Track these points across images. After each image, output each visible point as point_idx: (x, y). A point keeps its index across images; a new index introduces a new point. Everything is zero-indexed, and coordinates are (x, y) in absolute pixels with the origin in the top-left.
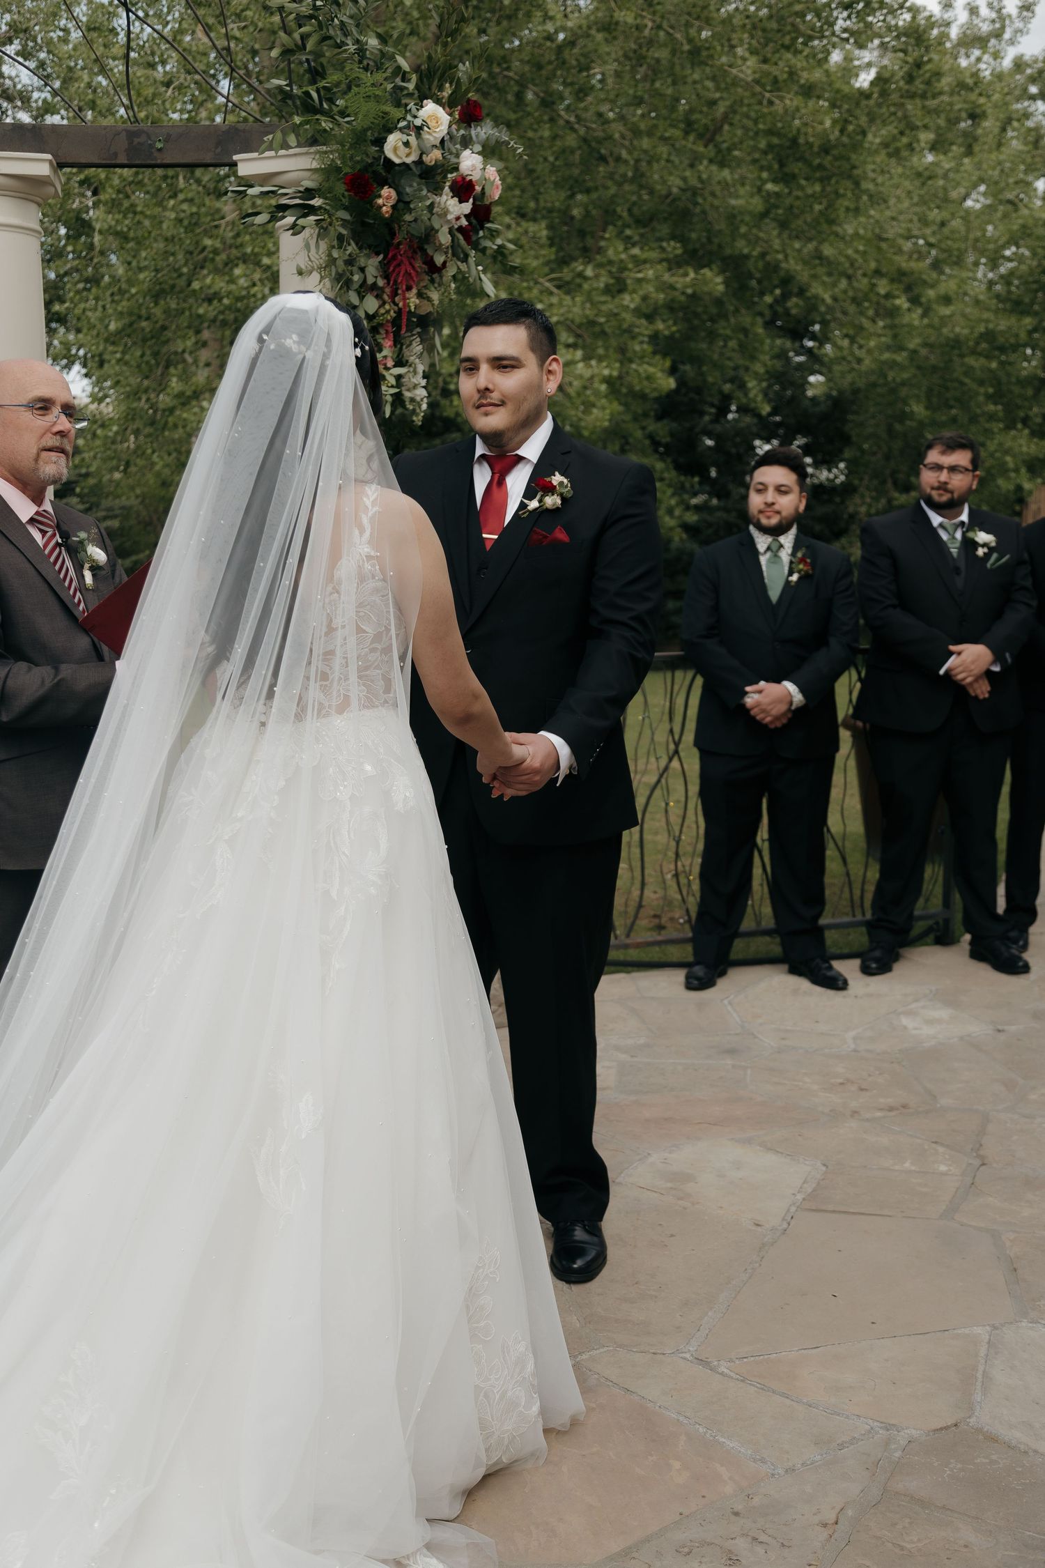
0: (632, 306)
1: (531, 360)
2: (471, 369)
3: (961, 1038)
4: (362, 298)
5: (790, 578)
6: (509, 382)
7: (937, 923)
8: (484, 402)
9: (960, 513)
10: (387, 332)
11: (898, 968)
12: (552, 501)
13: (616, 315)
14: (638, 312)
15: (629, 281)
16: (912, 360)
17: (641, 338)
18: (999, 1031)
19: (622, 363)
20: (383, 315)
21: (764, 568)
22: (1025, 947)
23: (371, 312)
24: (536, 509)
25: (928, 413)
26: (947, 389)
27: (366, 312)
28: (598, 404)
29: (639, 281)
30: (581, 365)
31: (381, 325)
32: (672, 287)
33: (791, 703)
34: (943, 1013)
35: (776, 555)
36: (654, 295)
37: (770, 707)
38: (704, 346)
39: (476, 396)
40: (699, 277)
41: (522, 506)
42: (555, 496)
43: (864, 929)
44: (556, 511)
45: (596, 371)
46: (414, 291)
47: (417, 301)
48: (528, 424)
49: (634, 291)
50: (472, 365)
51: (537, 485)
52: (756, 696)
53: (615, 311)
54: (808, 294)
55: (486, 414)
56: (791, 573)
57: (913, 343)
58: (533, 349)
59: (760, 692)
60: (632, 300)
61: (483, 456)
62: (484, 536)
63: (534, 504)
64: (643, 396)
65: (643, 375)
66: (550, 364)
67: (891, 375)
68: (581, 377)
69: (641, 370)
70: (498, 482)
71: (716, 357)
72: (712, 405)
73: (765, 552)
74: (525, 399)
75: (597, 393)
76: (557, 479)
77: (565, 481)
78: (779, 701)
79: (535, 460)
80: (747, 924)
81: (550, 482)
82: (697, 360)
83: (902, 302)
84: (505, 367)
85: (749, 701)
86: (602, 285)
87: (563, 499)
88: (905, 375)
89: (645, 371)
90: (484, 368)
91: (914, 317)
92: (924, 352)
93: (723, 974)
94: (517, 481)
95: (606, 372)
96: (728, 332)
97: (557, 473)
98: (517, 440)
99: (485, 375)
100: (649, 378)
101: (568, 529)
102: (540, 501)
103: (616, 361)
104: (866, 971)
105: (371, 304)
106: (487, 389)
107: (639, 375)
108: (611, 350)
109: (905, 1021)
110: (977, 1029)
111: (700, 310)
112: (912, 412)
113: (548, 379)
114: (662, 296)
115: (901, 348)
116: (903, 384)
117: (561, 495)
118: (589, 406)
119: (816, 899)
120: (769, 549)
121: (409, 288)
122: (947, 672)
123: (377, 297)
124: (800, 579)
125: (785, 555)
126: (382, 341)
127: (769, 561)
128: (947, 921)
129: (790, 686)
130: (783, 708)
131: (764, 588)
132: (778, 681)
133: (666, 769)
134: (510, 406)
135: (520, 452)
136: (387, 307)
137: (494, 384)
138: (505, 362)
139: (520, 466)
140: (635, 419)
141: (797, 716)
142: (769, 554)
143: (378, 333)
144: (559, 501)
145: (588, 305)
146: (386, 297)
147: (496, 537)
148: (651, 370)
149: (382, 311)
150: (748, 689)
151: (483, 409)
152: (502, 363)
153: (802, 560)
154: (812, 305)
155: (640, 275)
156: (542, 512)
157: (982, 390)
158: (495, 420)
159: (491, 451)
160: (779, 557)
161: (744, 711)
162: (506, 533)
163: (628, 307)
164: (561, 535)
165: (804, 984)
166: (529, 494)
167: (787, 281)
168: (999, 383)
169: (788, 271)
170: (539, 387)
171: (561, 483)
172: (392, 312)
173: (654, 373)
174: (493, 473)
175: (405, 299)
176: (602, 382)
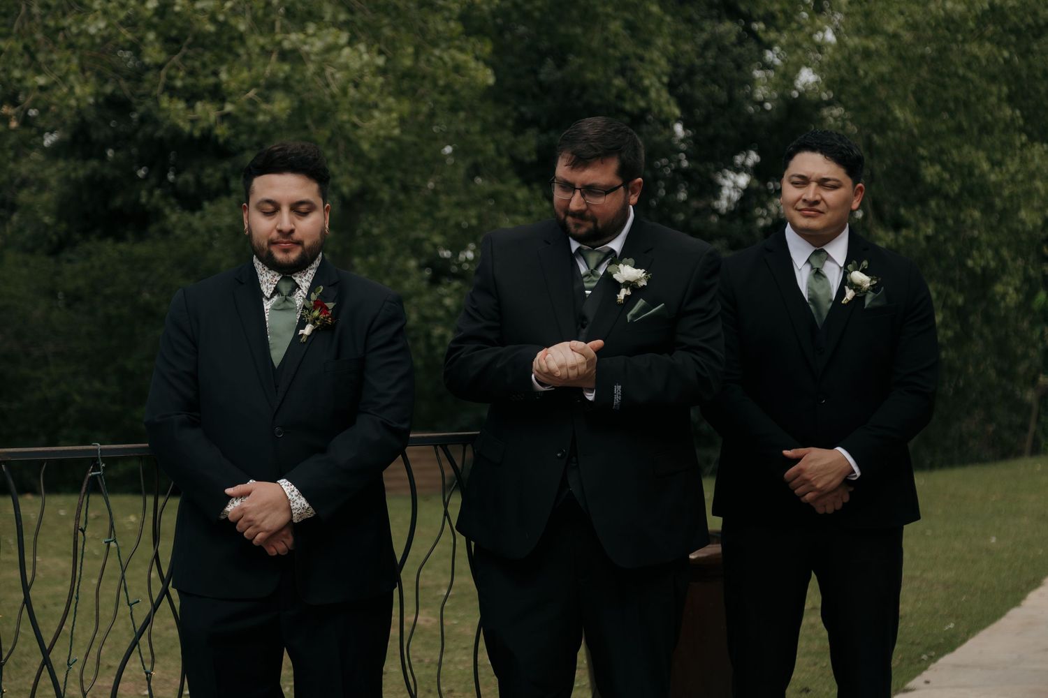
5: (301, 332)
16: (891, 48)
19: (418, 48)
25: (918, 120)
26: (944, 87)
28: (382, 105)
30: (347, 51)
33: (290, 511)
37: (260, 517)
52: (240, 501)
56: (302, 323)
59: (247, 495)
65: (450, 64)
68: (346, 67)
69: (446, 57)
73: (272, 296)
75: (371, 89)
78: (272, 507)
85: (231, 508)
89: (453, 59)
92: (907, 36)
100: (459, 69)
107: (445, 63)
112: (896, 119)
115: (873, 31)
118: (365, 108)
120: (275, 291)
129: (286, 486)
142: (276, 298)
150: (230, 490)
153: (318, 305)
173: (465, 62)
176: (374, 74)
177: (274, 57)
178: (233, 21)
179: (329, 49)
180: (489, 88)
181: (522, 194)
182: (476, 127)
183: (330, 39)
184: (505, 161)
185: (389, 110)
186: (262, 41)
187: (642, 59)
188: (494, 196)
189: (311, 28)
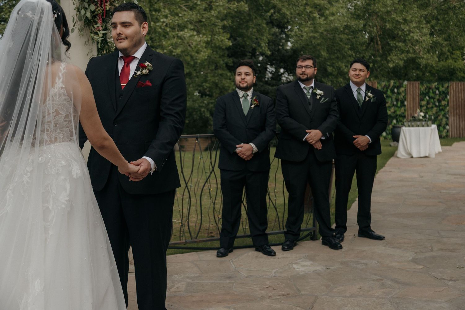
0: (215, 15)
1: (136, 24)
2: (115, 27)
3: (314, 271)
4: (89, 5)
5: (251, 107)
6: (129, 31)
7: (311, 232)
8: (120, 38)
9: (311, 83)
10: (99, 18)
11: (295, 248)
12: (145, 71)
13: (209, 18)
14: (217, 17)
15: (213, 6)
16: (321, 36)
17: (218, 27)
18: (328, 269)
19: (211, 36)
20: (97, 11)
21: (242, 103)
22: (342, 240)
23: (93, 10)
24: (140, 74)
25: (328, 55)
26: (334, 46)
27: (91, 10)
28: (203, 51)
29: (217, 6)
30: (196, 37)
31: (97, 15)
32: (229, 8)
33: (253, 151)
34: (309, 263)
35: (246, 98)
36: (223, 11)
37: (245, 152)
38: (245, 31)
39: (117, 36)
40: (239, 5)
41: (135, 73)
42: (146, 70)
43: (283, 235)
44: (146, 75)
45: (202, 39)
46: (109, 3)
47: (110, 7)
48: (137, 45)
49: (215, 10)
50: (115, 25)
51: (140, 66)
52: (240, 149)
53: (209, 17)
54: (281, 12)
55: (121, 42)
56: (251, 105)
57: (321, 30)
58: (137, 20)
59: (242, 147)
60: (215, 13)
61: (121, 57)
62: (121, 84)
63: (139, 73)
64: (220, 48)
65: (220, 40)
66: (144, 25)
67: (313, 41)
68: (196, 41)
69: (219, 38)
70: (127, 65)
71: (249, 35)
72: (250, 52)
74: (134, 37)
75: (202, 47)
76: (147, 63)
77: (150, 64)
78: (248, 150)
79: (140, 58)
80: (240, 233)
81: (145, 65)
82: (242, 35)
83: (316, 15)
84: (126, 26)
85: (238, 150)
86: (204, 8)
87: (150, 71)
88: (319, 42)
89: (220, 38)
90: (119, 26)
91: (322, 21)
92: (325, 33)
93: (231, 251)
94: (133, 66)
95: (206, 39)
96: (253, 26)
97: (147, 62)
98: (133, 51)
99: (119, 29)
100: (222, 41)
101: (151, 81)
102: (141, 72)
103: (209, 35)
104: (284, 249)
105: (93, 7)
106: (120, 34)
107: (218, 40)
108: (208, 31)
109: (294, 266)
110: (319, 268)
111: (242, 17)
112: (322, 55)
113: (143, 30)
114: (225, 12)
115: (317, 32)
116: (318, 45)
117: (148, 69)
118: (198, 52)
119: (264, 222)
120: (243, 96)
121: (106, 2)
122: (306, 139)
123: (95, 5)
124: (254, 107)
125: (249, 98)
126: (97, 21)
127: (243, 101)
128: (314, 231)
129: (252, 145)
130: (249, 153)
131: (242, 110)
132: (248, 143)
133: (209, 177)
134: (129, 39)
135: (135, 55)
136: (99, 8)
137: (123, 32)
138: (126, 24)
139: (135, 60)
140: (220, 57)
141: (255, 156)
142: (243, 98)
143: (96, 18)
144: (148, 71)
145: (198, 15)
146: (98, 5)
147: (125, 85)
148: (223, 38)
149: (97, 10)
150: (237, 146)
151: (119, 41)
152: (125, 25)
153: (255, 100)
154: (284, 16)
155: (217, 4)
156: (142, 75)
157: (347, 46)
158: (124, 44)
159: (124, 55)
160: (247, 99)
161: (236, 154)
162: (129, 83)
163: (213, 15)
164: (149, 83)
165: (260, 254)
166: (137, 69)
167: (274, 7)
168: (353, 44)
169: (274, 4)
170: (140, 32)
171: (148, 65)
172: (101, 11)
173: (224, 39)
174: (125, 63)
175: (105, 5)
176: (204, 43)
177: (176, 38)
178: (166, 28)
179: (191, 36)
180: (230, 46)
181: (229, 74)
182: (218, 56)
183: (192, 33)
184: (224, 65)
185: (205, 52)
186: (173, 34)
187: (261, 39)
188: (222, 75)
189: (186, 30)
